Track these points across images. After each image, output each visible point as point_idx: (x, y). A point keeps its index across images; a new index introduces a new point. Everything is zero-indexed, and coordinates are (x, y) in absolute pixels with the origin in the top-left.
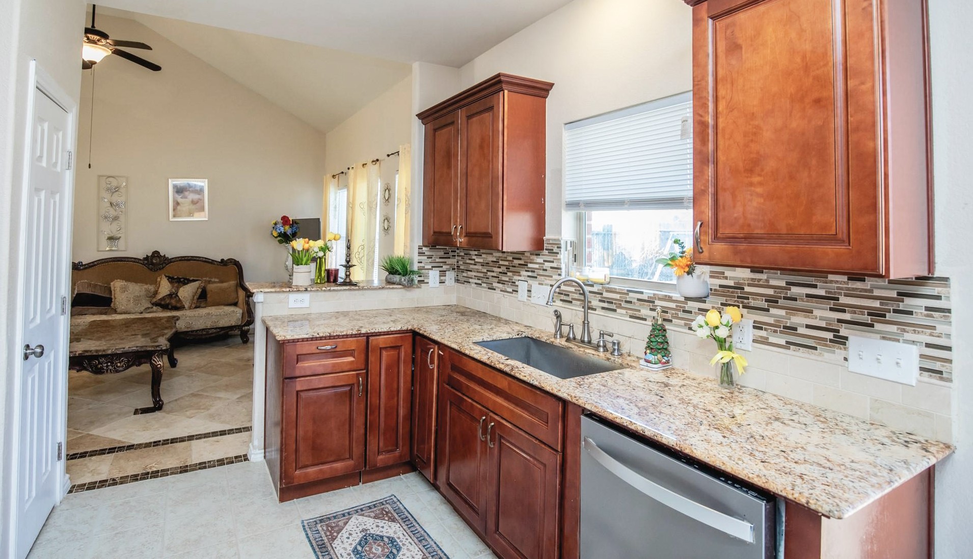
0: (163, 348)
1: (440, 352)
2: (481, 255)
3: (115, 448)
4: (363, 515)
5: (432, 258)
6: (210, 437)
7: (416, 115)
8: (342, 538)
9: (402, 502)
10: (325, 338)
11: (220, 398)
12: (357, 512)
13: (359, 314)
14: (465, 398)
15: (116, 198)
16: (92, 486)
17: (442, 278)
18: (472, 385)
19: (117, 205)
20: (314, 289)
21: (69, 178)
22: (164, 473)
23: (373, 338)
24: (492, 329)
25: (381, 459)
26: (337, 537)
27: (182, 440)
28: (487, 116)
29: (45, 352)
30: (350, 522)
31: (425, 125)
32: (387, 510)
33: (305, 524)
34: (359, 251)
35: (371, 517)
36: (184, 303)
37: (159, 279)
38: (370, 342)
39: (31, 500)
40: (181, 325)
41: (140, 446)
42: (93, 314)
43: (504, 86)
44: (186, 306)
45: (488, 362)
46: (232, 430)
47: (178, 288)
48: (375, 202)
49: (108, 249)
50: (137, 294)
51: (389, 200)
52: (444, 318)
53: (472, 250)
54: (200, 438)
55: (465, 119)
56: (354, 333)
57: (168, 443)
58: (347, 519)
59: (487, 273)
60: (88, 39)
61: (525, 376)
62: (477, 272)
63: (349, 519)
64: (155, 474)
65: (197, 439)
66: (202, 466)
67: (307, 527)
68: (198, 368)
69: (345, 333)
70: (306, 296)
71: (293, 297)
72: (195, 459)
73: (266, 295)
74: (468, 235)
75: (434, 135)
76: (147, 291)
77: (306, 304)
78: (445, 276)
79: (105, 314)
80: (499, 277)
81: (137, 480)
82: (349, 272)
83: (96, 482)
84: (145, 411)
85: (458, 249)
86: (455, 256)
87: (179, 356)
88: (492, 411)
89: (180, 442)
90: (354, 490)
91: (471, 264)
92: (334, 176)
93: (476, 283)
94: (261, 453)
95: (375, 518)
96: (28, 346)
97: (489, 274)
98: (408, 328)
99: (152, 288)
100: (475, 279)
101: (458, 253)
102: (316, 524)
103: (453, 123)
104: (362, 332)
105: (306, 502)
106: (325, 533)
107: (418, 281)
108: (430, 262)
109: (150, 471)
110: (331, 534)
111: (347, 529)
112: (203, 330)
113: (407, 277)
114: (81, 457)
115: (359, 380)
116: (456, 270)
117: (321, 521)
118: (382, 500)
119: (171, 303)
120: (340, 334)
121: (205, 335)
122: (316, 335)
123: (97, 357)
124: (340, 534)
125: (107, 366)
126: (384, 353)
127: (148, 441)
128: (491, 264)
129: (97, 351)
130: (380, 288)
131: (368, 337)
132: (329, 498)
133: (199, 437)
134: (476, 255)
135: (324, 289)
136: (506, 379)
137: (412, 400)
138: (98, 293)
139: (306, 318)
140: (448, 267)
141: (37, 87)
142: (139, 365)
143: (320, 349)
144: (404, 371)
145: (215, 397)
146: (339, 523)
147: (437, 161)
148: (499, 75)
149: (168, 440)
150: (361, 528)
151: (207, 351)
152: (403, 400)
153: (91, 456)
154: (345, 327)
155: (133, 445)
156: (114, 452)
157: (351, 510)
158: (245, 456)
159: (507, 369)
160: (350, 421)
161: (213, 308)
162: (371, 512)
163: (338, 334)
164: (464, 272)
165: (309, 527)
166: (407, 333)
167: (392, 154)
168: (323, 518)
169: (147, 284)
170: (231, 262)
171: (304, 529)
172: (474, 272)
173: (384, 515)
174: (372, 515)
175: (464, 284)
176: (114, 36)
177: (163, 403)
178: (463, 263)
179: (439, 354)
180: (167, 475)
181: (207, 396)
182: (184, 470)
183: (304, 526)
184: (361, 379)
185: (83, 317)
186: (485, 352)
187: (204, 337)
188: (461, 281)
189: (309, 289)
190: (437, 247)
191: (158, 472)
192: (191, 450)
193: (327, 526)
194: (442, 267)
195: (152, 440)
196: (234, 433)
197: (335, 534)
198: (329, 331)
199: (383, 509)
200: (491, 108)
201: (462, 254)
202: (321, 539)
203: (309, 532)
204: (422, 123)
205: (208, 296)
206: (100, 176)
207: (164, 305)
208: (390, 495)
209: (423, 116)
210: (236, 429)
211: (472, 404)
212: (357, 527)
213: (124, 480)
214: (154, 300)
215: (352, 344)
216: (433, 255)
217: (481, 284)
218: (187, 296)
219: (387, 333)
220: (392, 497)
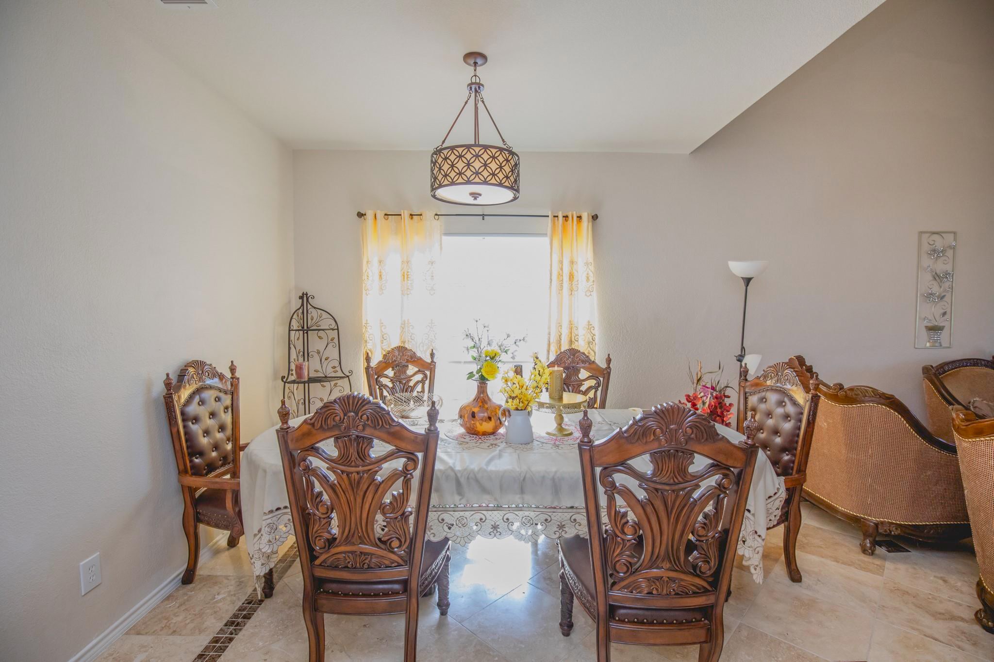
49: (928, 345)
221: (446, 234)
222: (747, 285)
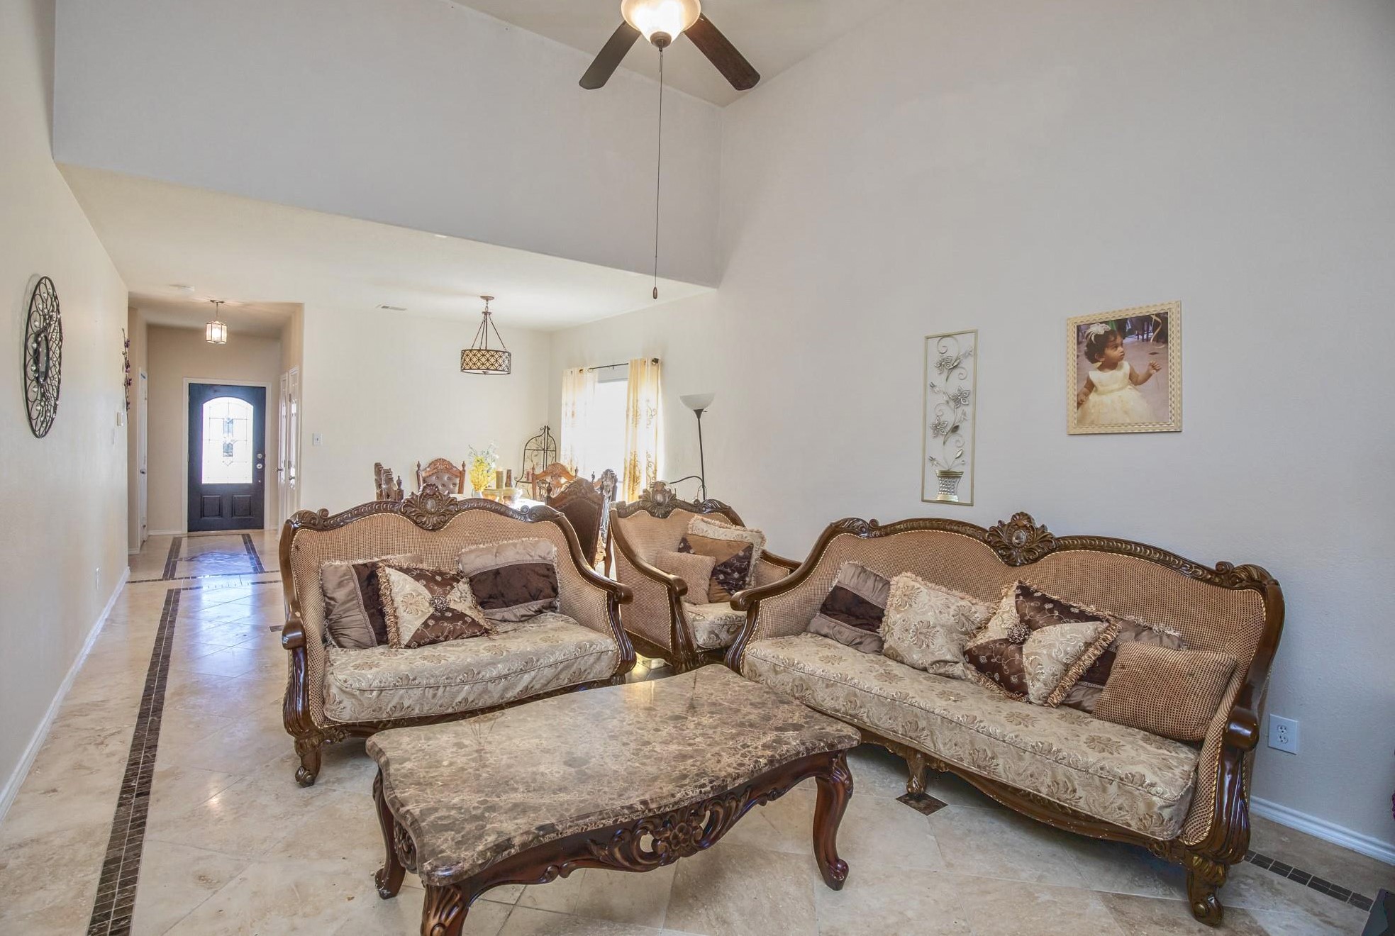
15: (957, 384)
36: (1030, 677)
37: (999, 592)
47: (1032, 627)
49: (939, 497)
50: (937, 617)
76: (964, 616)
79: (860, 650)
119: (998, 668)
138: (868, 595)
169: (968, 596)
206: (924, 338)
214: (970, 645)
218: (1050, 659)
221: (600, 381)
222: (699, 417)
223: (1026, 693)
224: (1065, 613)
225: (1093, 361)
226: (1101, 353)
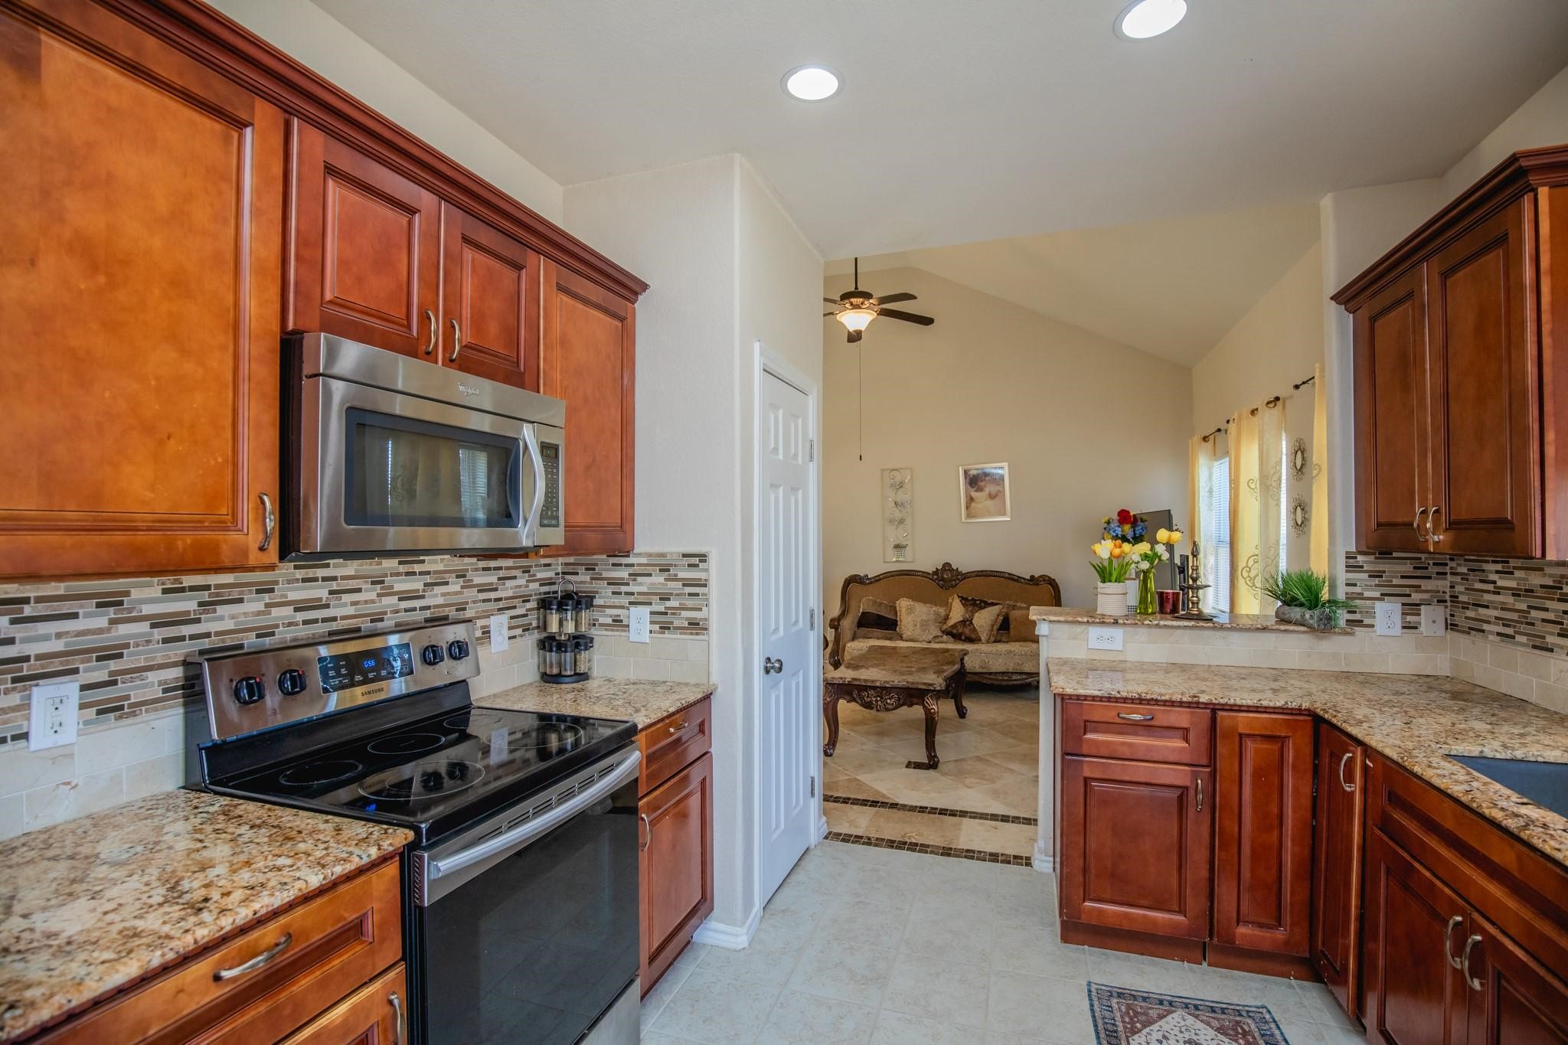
0: (938, 688)
1: (1368, 762)
2: (1512, 573)
3: (878, 802)
4: (1197, 1017)
5: (1381, 577)
6: (987, 819)
7: (1332, 298)
8: (1149, 1037)
9: (1281, 1026)
10: (1132, 700)
11: (1012, 771)
12: (1187, 1007)
13: (1214, 671)
14: (1417, 865)
15: (901, 496)
16: (847, 839)
17: (1409, 618)
18: (1432, 842)
19: (902, 505)
20: (1129, 622)
21: (813, 471)
22: (923, 848)
23: (1225, 714)
24: (1522, 735)
25: (1244, 935)
26: (1140, 1031)
27: (953, 813)
28: (1494, 260)
29: (784, 667)
30: (1169, 1017)
31: (1353, 313)
32: (1247, 1029)
33: (1093, 990)
34: (1250, 564)
35: (1213, 1028)
36: (980, 634)
37: (950, 600)
38: (1218, 718)
39: (779, 832)
40: (972, 664)
41: (904, 807)
42: (878, 638)
43: (1533, 179)
44: (983, 638)
45: (1464, 799)
46: (1018, 818)
47: (973, 613)
48: (1276, 476)
49: (894, 560)
50: (925, 617)
51: (1304, 470)
52: (1401, 698)
53: (1488, 562)
54: (974, 818)
55: (1437, 279)
56: (1185, 699)
57: (935, 813)
58: (1165, 1010)
59: (1529, 613)
60: (852, 304)
61: (1559, 850)
62: (1503, 609)
63: (1170, 1012)
64: (913, 847)
65: (971, 817)
66: (970, 854)
67: (1094, 993)
68: (992, 725)
69: (1167, 697)
70: (1118, 633)
71: (1094, 632)
72: (963, 844)
73: (1052, 625)
74: (1454, 525)
75: (1372, 329)
76: (937, 614)
77: (1118, 645)
78: (1419, 615)
79: (890, 639)
80: (1562, 623)
81: (892, 847)
82: (1197, 597)
83: (851, 836)
84: (918, 766)
85: (1452, 560)
86: (1446, 574)
87: (969, 704)
88: (1478, 911)
89: (950, 815)
90: (1191, 970)
91: (1488, 592)
92: (1205, 439)
93: (1499, 634)
94: (1049, 862)
95: (1218, 1030)
96: (768, 660)
97: (1534, 613)
98: (1301, 705)
99: (942, 611)
100: (1498, 625)
101: (1451, 568)
102: (1111, 996)
103: (1410, 295)
104: (1201, 700)
105: (1104, 957)
106: (1122, 1017)
107: (1347, 621)
108: (1376, 585)
109: (909, 841)
110: (1132, 1022)
111: (1161, 1027)
112: (1003, 673)
113: (1317, 612)
114: (844, 802)
115: (1197, 784)
116: (1449, 604)
117: (1120, 995)
118: (1241, 1008)
119: (963, 633)
120: (1159, 698)
121: (1007, 680)
122: (1114, 693)
123: (866, 688)
124: (1147, 1030)
125: (877, 701)
126: (1250, 746)
127: (914, 804)
128: (1540, 593)
129: (865, 681)
130: (1258, 629)
131: (1214, 711)
132: (1142, 966)
133: (975, 815)
134: (1497, 572)
135: (1147, 622)
136: (1512, 846)
137: (1313, 844)
138: (884, 613)
139: (1116, 668)
140: (1426, 596)
141: (764, 370)
142: (911, 705)
143: (1123, 718)
144: (1295, 788)
145: (1007, 768)
146: (1150, 1011)
147: (1380, 381)
148: (1514, 158)
149: (936, 809)
150: (1187, 1036)
151: (1009, 704)
152: (1293, 840)
153: (853, 804)
154: (1175, 688)
155: (897, 804)
156: (876, 806)
157: (1177, 999)
158: (1028, 858)
159: (1511, 824)
160: (1180, 848)
161: (1017, 644)
162: (1213, 1018)
163: (1154, 697)
164: (1468, 608)
165: (1101, 997)
166: (1300, 714)
167: (1304, 383)
168: (1124, 991)
169: (936, 605)
170: (1044, 580)
171: (1090, 996)
172: (1496, 608)
173: (1237, 1033)
174: (1216, 1024)
175: (1469, 633)
176: (879, 293)
177: (938, 761)
178: (1466, 589)
179: (1365, 767)
180: (926, 852)
181: (996, 764)
182: (947, 852)
183: (1090, 991)
184: (1199, 781)
185: (866, 640)
186: (1466, 777)
187: (1005, 683)
188: (1462, 626)
189: (1120, 621)
190: (1395, 555)
191: (916, 844)
192: (960, 829)
193: (1129, 1007)
194: (1410, 596)
195: (919, 804)
196: (1020, 823)
197: (1138, 1025)
198: (1140, 691)
199: (1238, 1023)
200: (1502, 240)
201: (1464, 570)
202: (1113, 1022)
203: (1096, 1003)
204: (1346, 310)
205: (1011, 627)
206: (883, 470)
207: (955, 634)
208: (1259, 1004)
209: (1347, 297)
210: (1024, 819)
211: (1433, 885)
212: (1181, 1032)
213: (879, 842)
214: (945, 627)
215: (1180, 718)
216: (1384, 572)
217: (1513, 637)
218: (984, 624)
219: (1256, 709)
220: (1261, 1010)
223: (980, 640)
224: (985, 605)
225: (973, 487)
226: (976, 483)
